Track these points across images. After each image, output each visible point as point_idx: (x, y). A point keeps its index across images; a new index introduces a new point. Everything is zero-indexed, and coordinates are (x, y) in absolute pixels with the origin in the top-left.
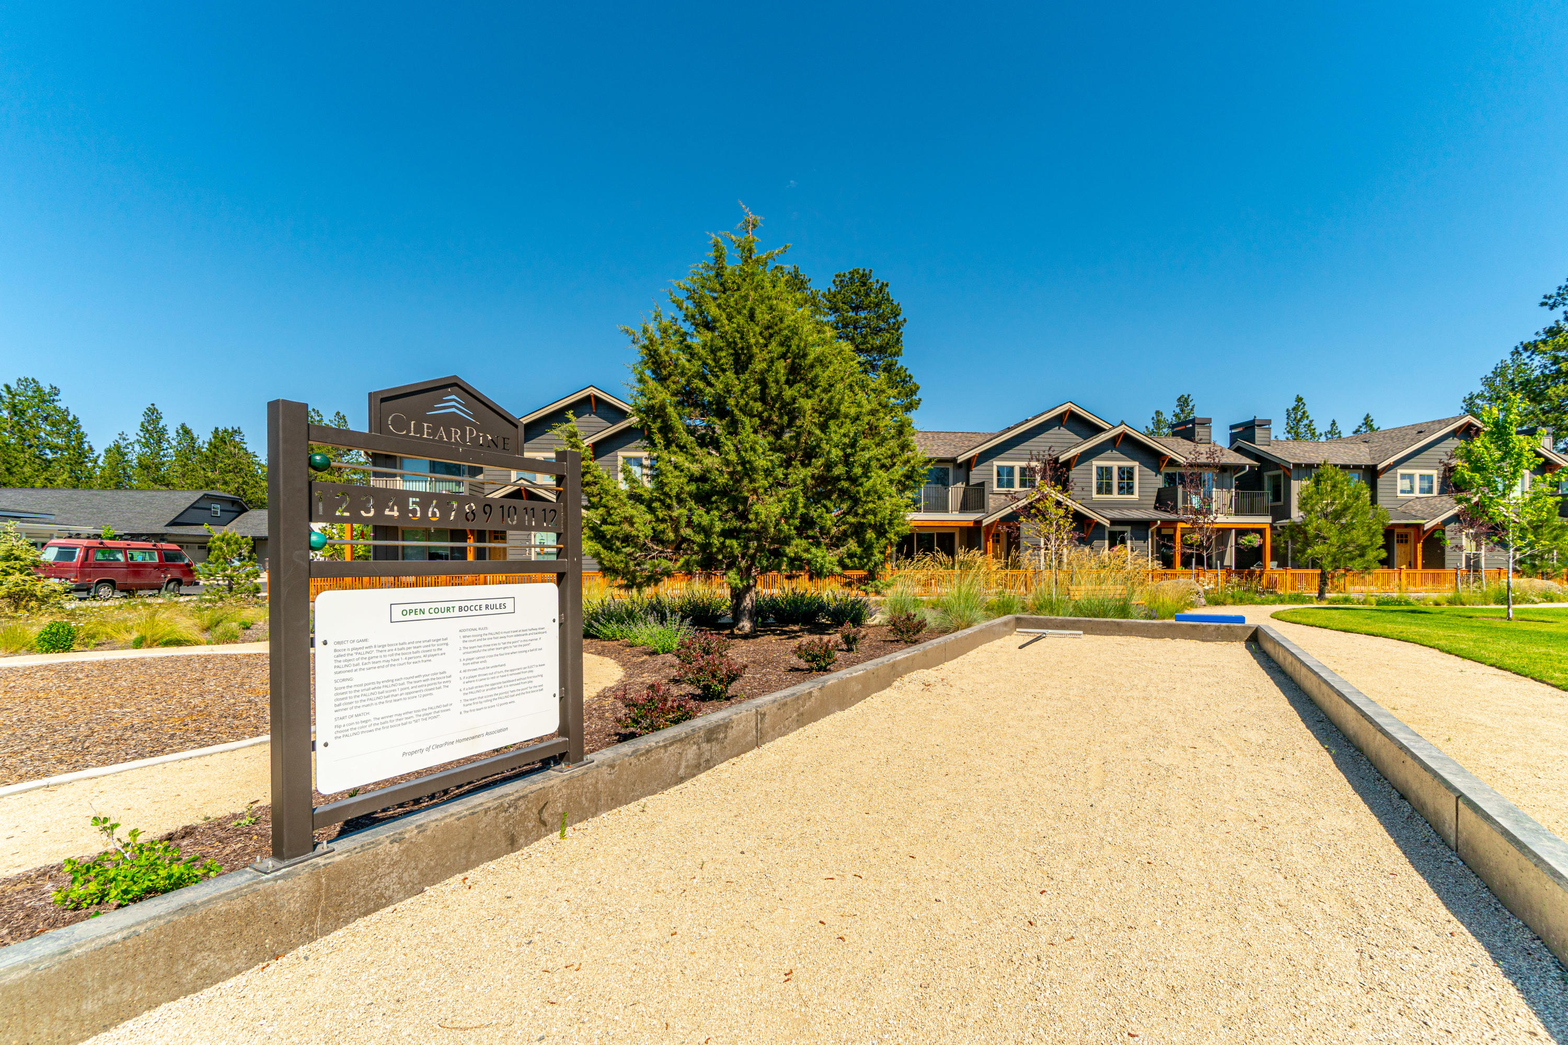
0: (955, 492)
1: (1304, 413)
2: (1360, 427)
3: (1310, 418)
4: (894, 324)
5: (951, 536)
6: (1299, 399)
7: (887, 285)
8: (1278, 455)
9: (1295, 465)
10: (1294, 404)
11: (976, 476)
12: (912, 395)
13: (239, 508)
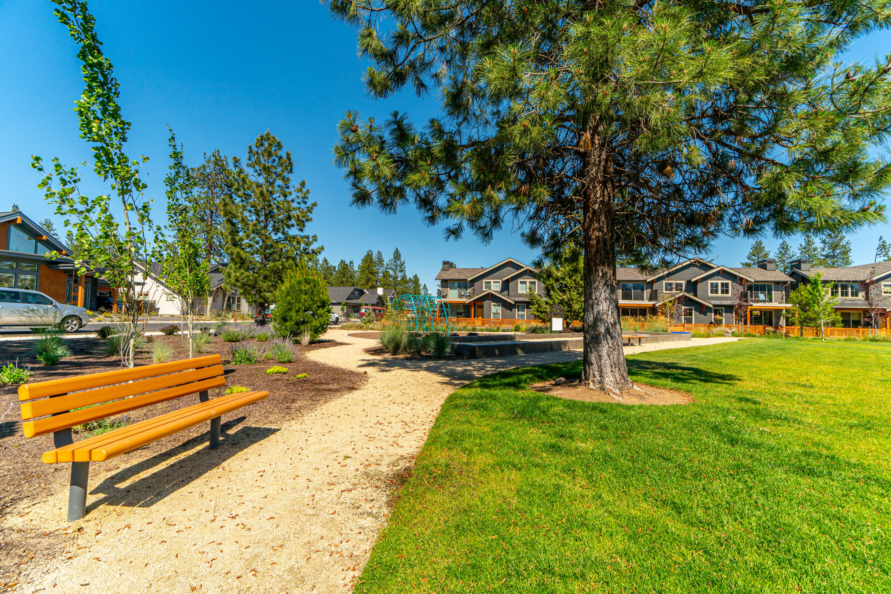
0: (647, 293)
5: (645, 310)
11: (655, 286)
13: (362, 293)
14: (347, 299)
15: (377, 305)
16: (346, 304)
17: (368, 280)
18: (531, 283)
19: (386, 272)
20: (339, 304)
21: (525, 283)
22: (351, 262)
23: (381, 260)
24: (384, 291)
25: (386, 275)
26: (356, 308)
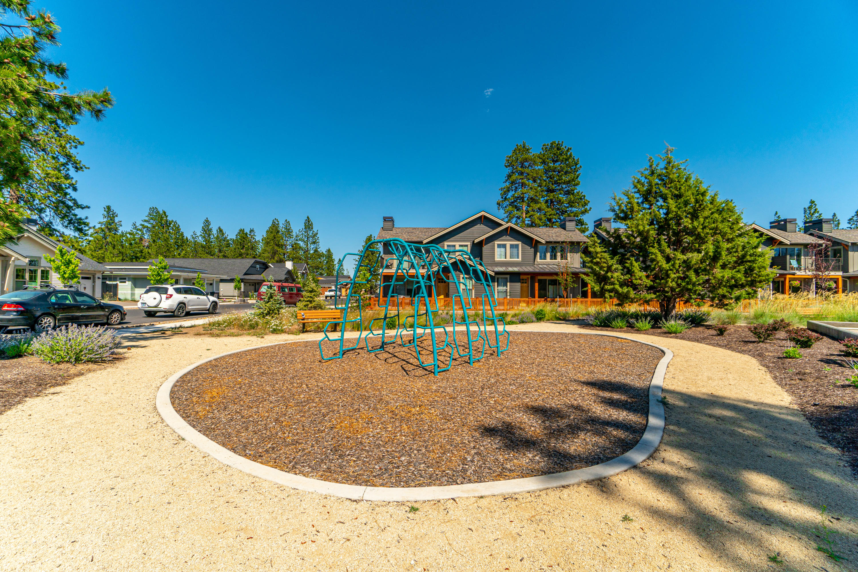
1: (816, 210)
2: (853, 217)
3: (820, 213)
4: (575, 169)
6: (812, 202)
7: (571, 149)
8: (840, 238)
9: (852, 244)
10: (809, 205)
12: (585, 206)
13: (265, 266)
14: (245, 274)
15: (286, 280)
16: (242, 280)
17: (275, 253)
18: (512, 246)
19: (295, 244)
20: (232, 280)
21: (504, 246)
22: (252, 231)
23: (289, 231)
24: (294, 265)
25: (295, 247)
26: (257, 285)
